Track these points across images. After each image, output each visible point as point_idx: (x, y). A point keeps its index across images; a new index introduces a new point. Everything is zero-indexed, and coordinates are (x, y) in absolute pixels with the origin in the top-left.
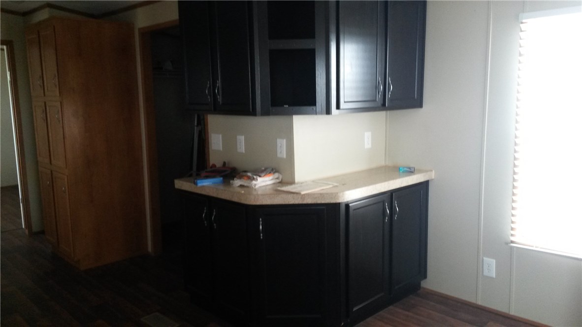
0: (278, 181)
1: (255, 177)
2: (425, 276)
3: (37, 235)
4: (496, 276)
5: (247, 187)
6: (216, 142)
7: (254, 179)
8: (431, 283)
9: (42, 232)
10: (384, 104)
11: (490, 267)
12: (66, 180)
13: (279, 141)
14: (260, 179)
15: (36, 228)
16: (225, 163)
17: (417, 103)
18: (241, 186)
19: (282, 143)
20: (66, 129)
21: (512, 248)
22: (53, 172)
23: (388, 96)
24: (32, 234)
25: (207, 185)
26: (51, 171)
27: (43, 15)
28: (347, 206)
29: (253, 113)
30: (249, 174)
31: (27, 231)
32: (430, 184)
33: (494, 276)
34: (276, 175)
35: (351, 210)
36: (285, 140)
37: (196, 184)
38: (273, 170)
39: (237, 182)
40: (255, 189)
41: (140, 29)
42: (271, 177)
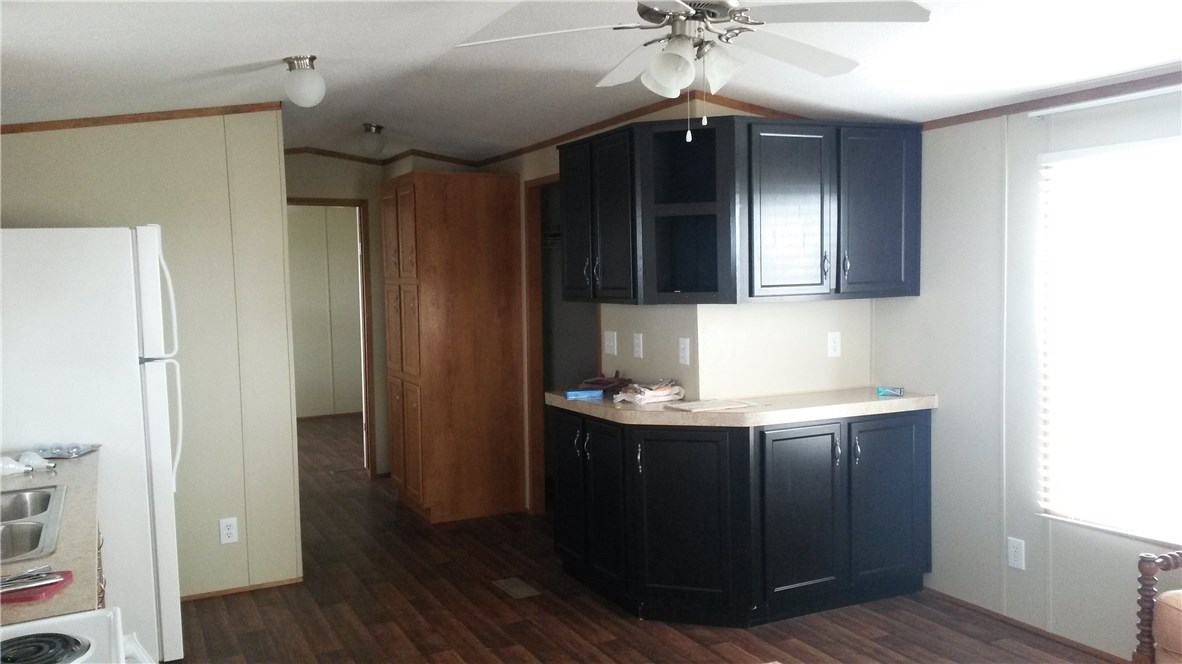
0: (679, 398)
1: (642, 389)
2: (928, 568)
3: (380, 478)
4: (1027, 566)
5: (631, 403)
6: (611, 343)
7: (641, 392)
8: (938, 580)
9: (387, 475)
10: (837, 290)
11: (1018, 551)
12: (419, 392)
13: (681, 340)
14: (648, 393)
15: (381, 469)
16: (617, 373)
17: (911, 287)
18: (623, 401)
19: (685, 343)
20: (422, 324)
21: (1046, 520)
22: (405, 383)
23: (844, 278)
24: (376, 476)
25: (582, 399)
26: (403, 381)
27: (404, 168)
28: (761, 433)
29: (634, 301)
30: (636, 386)
31: (369, 472)
32: (934, 416)
33: (1024, 568)
34: (676, 389)
35: (768, 442)
36: (688, 340)
37: (566, 397)
38: (674, 383)
39: (619, 397)
40: (640, 407)
41: (526, 183)
42: (667, 392)
